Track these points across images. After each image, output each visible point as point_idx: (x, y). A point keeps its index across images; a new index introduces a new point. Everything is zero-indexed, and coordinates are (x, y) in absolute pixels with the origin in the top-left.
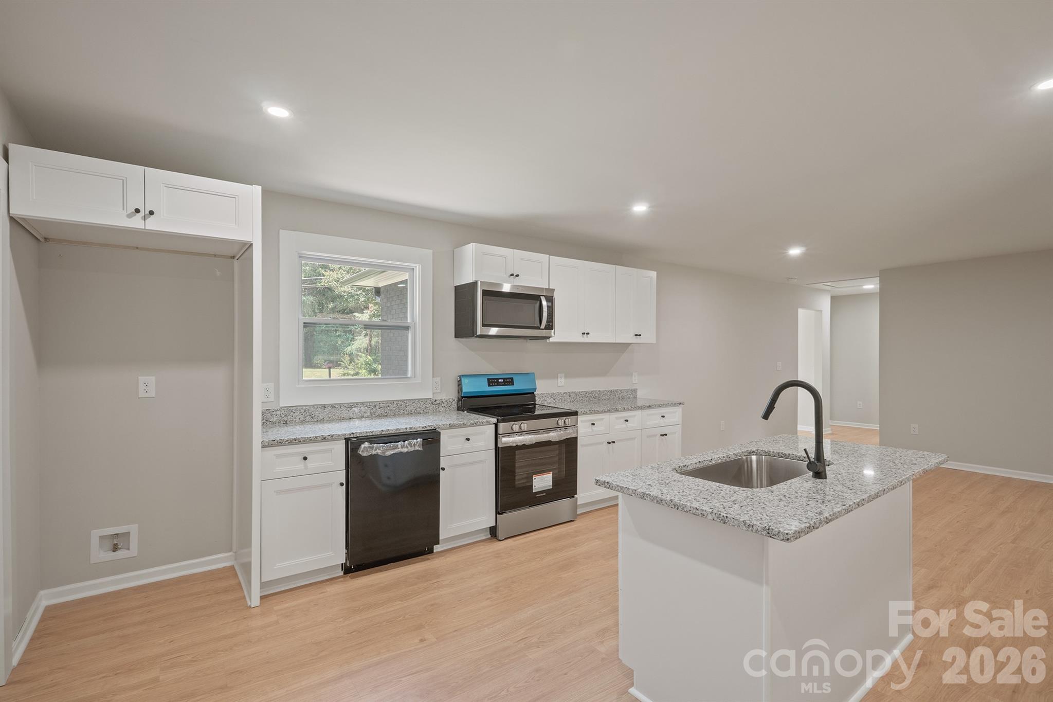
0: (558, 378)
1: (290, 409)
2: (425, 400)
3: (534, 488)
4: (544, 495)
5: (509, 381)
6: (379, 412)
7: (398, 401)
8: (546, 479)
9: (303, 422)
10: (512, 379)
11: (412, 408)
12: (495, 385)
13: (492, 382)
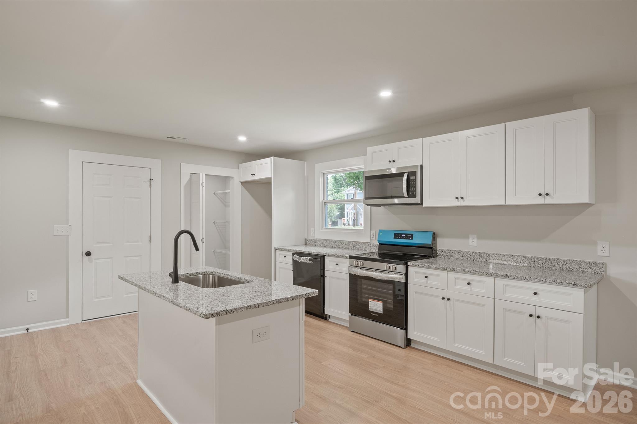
0: (469, 239)
1: (317, 240)
2: (365, 243)
3: (369, 307)
4: (376, 316)
5: (409, 236)
6: (345, 246)
7: (353, 242)
8: (378, 305)
9: (320, 246)
10: (412, 235)
11: (359, 247)
12: (398, 238)
13: (397, 236)
